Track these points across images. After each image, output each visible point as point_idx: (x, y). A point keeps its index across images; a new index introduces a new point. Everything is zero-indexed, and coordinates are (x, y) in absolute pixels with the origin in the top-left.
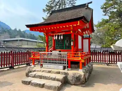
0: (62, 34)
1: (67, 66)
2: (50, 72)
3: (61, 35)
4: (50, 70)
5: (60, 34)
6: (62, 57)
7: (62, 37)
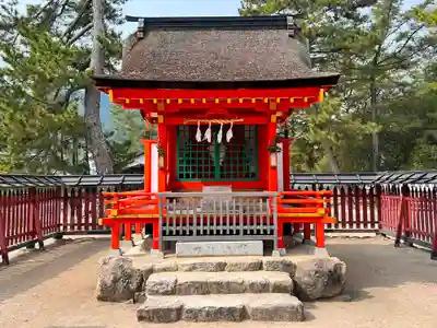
0: (232, 122)
1: (279, 242)
2: (221, 267)
3: (226, 127)
4: (222, 260)
5: (222, 122)
6: (258, 210)
7: (230, 135)
